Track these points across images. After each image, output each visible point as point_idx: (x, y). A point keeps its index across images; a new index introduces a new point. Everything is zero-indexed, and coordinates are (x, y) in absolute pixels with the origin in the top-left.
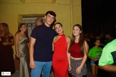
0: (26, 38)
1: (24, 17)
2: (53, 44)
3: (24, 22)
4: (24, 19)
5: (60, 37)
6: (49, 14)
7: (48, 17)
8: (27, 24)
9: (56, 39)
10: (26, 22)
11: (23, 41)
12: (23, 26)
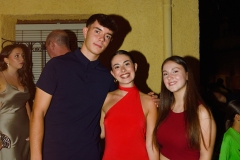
0: (21, 90)
1: (20, 22)
2: (103, 115)
3: (18, 39)
4: (20, 27)
5: (124, 93)
6: (97, 24)
7: (93, 31)
8: (31, 44)
9: (111, 100)
10: (27, 38)
11: (9, 97)
12: (15, 52)
